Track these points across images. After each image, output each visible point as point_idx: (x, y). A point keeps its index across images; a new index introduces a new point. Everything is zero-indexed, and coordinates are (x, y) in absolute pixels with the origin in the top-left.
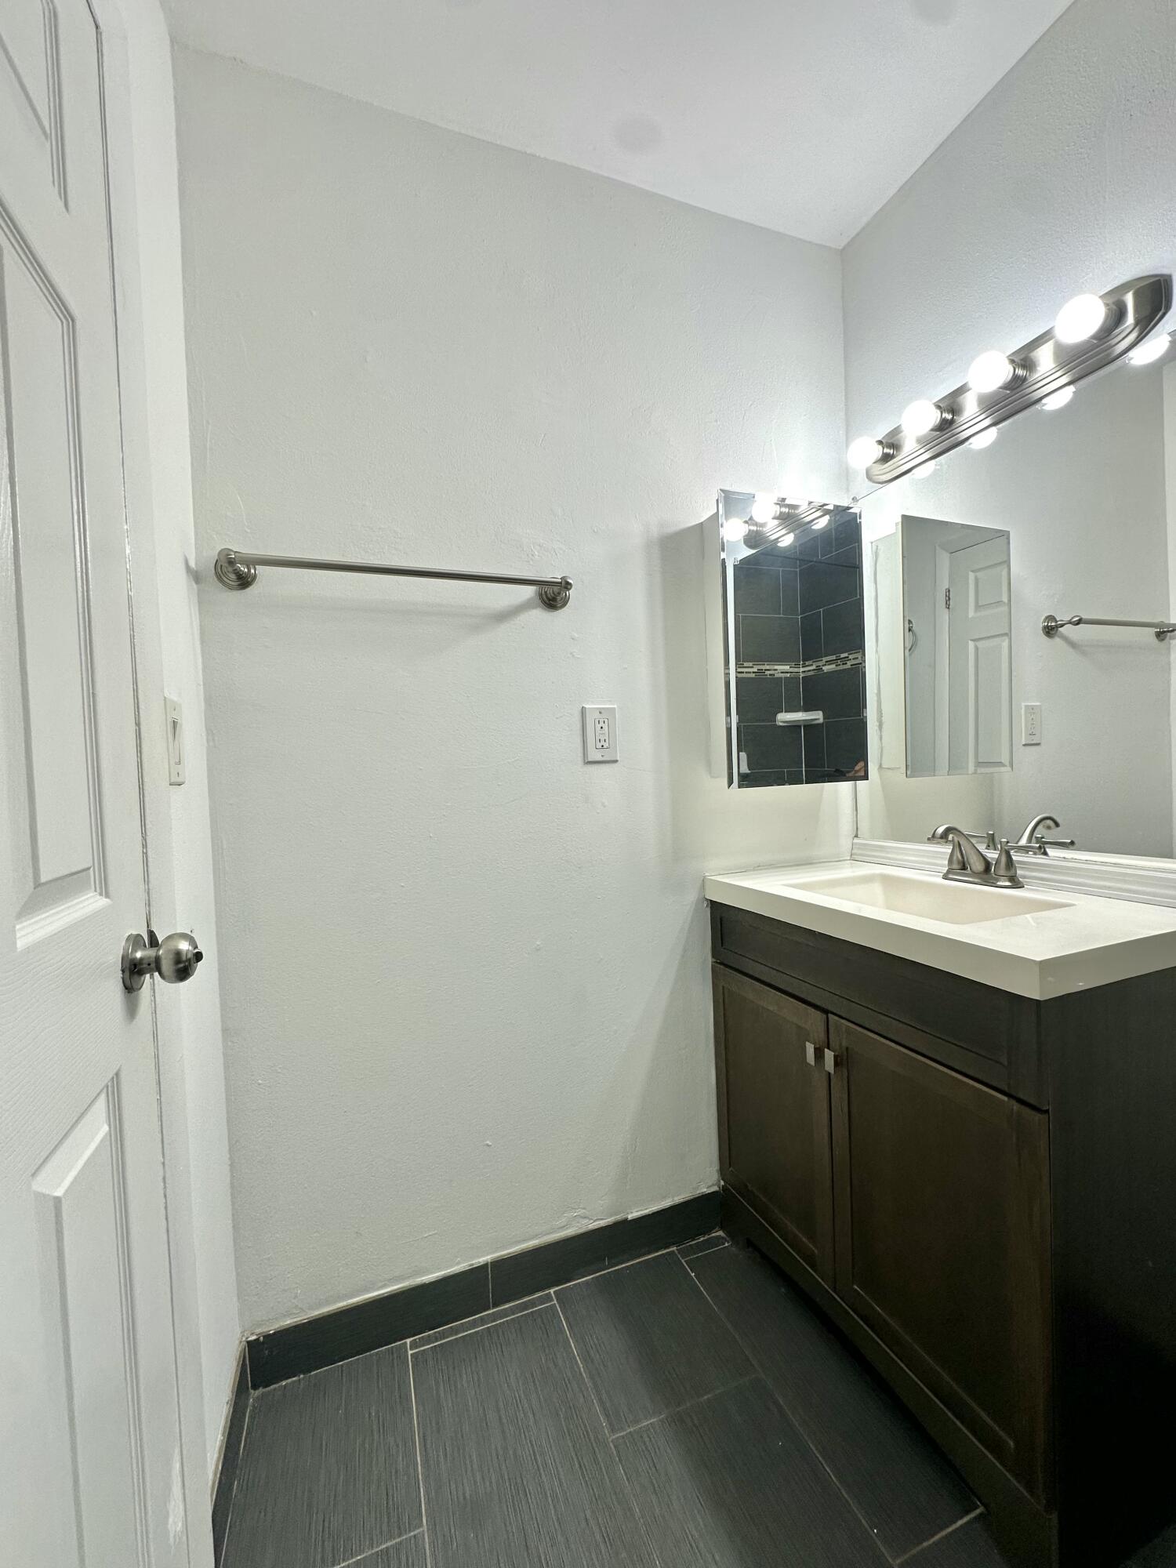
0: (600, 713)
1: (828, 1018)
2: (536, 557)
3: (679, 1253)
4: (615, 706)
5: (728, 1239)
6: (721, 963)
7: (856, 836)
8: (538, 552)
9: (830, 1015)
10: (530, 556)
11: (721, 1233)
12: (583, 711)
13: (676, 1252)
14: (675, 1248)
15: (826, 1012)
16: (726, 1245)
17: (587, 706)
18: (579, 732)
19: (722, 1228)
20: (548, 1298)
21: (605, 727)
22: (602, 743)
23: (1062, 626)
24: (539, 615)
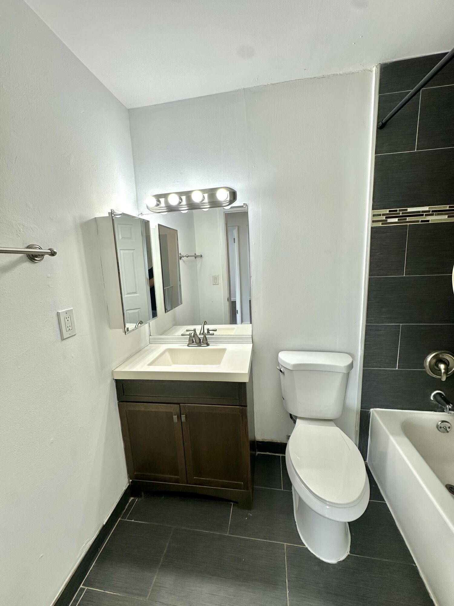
0: (66, 313)
1: (180, 405)
2: (22, 232)
3: (122, 519)
4: (72, 308)
5: (136, 498)
6: (121, 402)
7: (150, 335)
8: (23, 229)
9: (180, 404)
10: (18, 231)
11: (132, 498)
12: (58, 314)
13: (121, 519)
14: (120, 519)
15: (179, 404)
16: (136, 500)
17: (60, 312)
18: (58, 326)
19: (132, 496)
20: (82, 590)
21: (69, 319)
22: (69, 328)
23: (183, 257)
24: (27, 265)
